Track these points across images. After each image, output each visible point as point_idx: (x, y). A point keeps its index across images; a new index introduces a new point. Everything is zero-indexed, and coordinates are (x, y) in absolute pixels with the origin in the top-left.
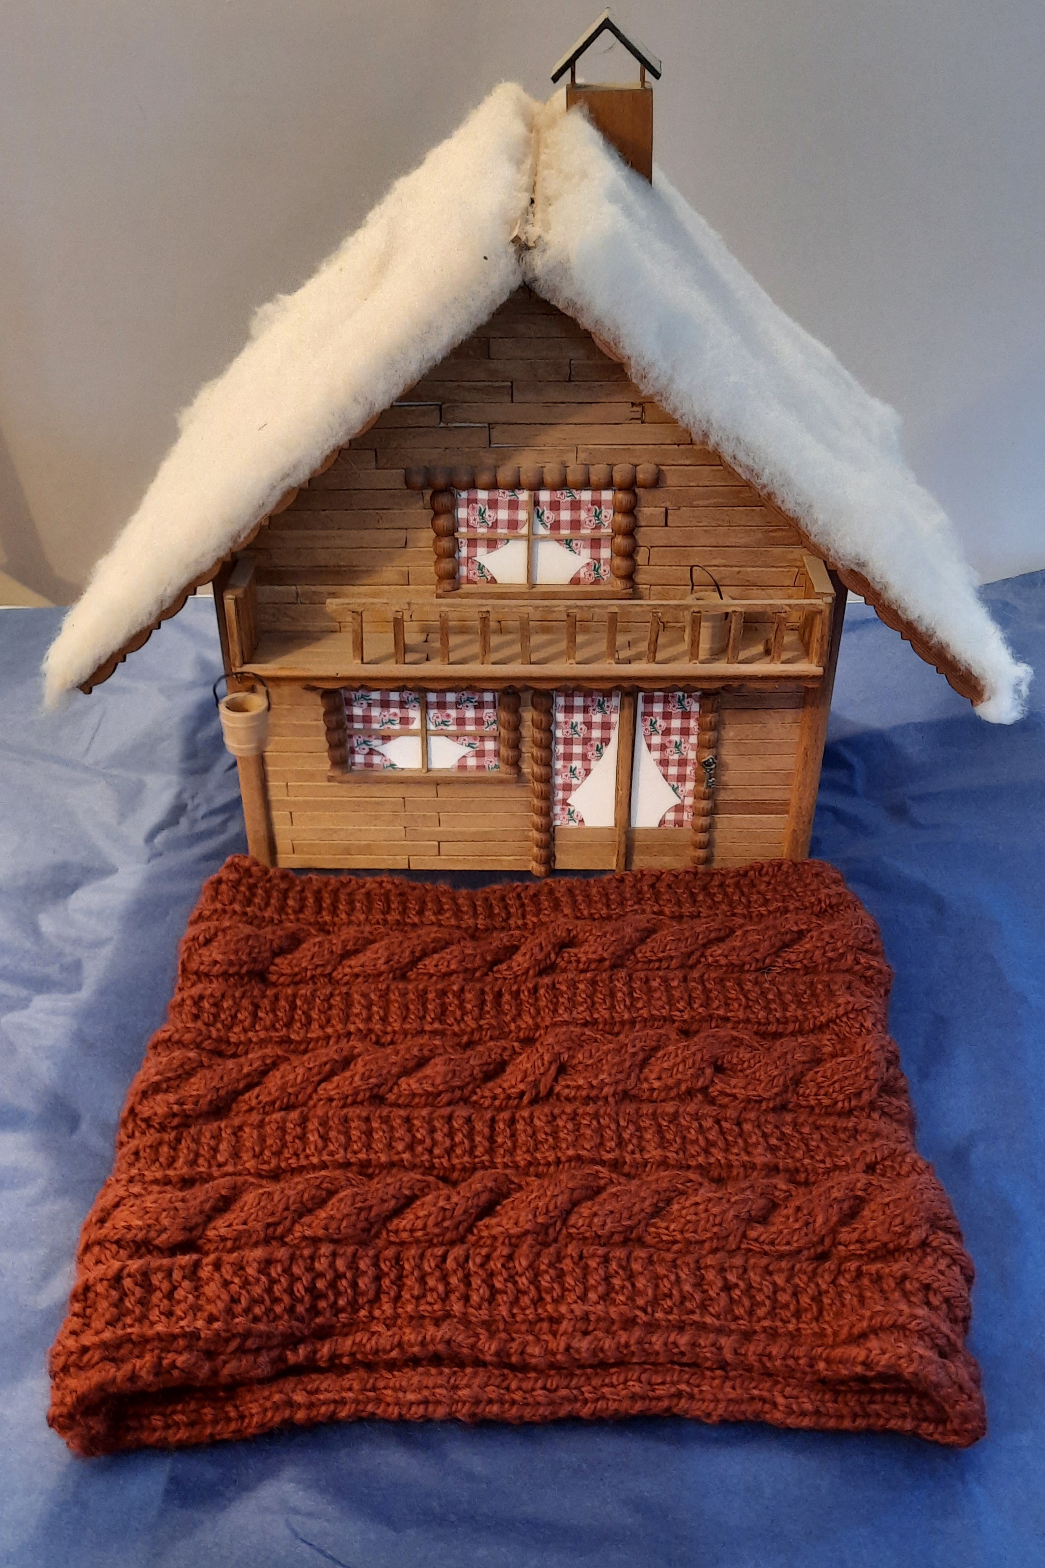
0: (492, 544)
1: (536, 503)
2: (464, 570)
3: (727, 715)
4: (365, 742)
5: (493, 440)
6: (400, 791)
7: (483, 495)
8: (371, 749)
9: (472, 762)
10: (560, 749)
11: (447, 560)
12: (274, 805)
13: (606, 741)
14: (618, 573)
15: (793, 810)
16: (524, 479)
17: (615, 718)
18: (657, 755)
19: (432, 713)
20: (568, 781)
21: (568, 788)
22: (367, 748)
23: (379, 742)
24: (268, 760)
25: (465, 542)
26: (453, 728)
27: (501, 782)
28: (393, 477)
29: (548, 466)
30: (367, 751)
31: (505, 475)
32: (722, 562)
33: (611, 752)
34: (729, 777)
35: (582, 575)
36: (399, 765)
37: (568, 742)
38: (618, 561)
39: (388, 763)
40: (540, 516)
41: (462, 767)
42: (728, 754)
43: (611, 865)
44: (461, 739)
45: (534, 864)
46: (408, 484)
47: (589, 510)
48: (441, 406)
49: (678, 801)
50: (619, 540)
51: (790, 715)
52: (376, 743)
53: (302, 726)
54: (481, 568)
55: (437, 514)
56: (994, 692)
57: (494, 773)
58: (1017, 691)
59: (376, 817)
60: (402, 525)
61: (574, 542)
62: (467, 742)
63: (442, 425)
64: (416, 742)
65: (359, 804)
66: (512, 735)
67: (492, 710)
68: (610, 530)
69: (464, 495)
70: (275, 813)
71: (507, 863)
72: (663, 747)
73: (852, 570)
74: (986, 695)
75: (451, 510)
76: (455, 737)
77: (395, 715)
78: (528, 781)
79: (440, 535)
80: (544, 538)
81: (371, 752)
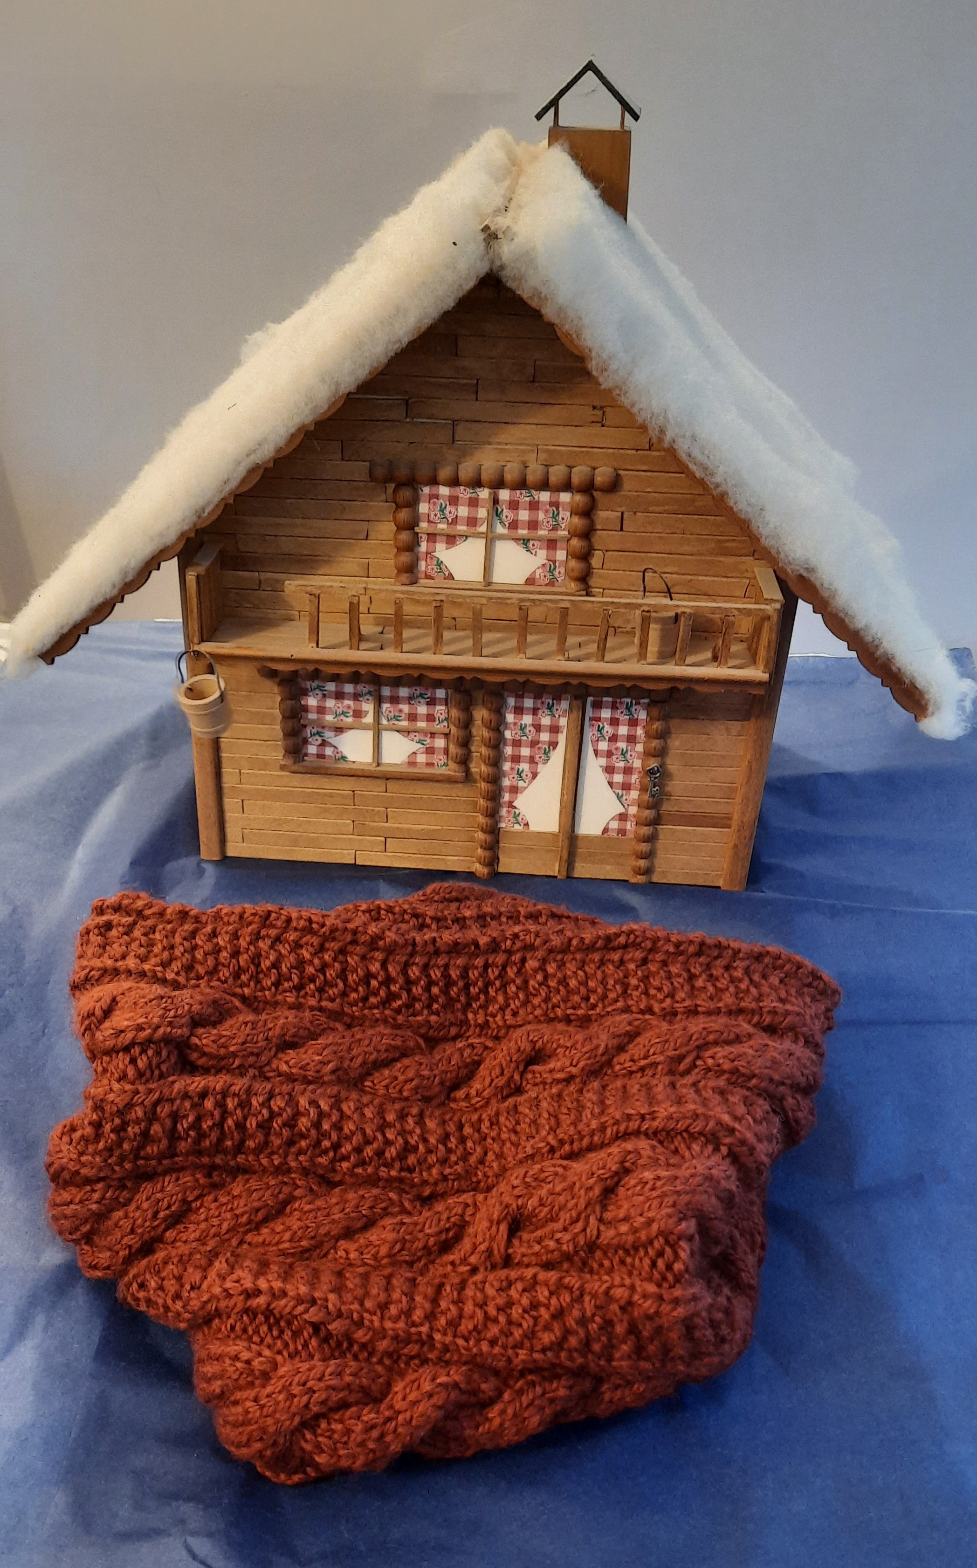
0: (451, 540)
1: (496, 501)
2: (422, 565)
3: (674, 723)
4: (318, 733)
5: (456, 438)
6: (348, 785)
7: (444, 491)
8: (323, 740)
9: (422, 758)
10: (509, 750)
11: (407, 553)
12: (226, 791)
13: (554, 745)
14: (572, 574)
15: (735, 824)
16: (485, 477)
17: (563, 722)
18: (603, 761)
19: (385, 706)
20: (515, 784)
21: (515, 790)
22: (320, 739)
23: (332, 734)
24: (222, 745)
25: (425, 537)
26: (404, 724)
27: (449, 780)
28: (358, 469)
29: (509, 465)
30: (319, 742)
31: (466, 470)
32: (675, 569)
33: (558, 756)
34: (675, 786)
35: (537, 576)
36: (351, 758)
37: (517, 744)
38: (573, 563)
39: (339, 756)
40: (498, 514)
41: (412, 763)
42: (673, 765)
43: (554, 871)
44: (412, 735)
45: (478, 865)
46: (372, 477)
47: (547, 511)
48: (407, 401)
49: (622, 810)
50: (575, 542)
51: (735, 726)
52: (329, 735)
53: (258, 713)
54: (440, 564)
55: (398, 507)
56: (938, 707)
57: (443, 771)
58: (962, 708)
59: (326, 810)
60: (363, 517)
61: (531, 542)
62: (417, 739)
63: (408, 420)
64: (369, 735)
65: (310, 795)
66: (461, 733)
67: (443, 707)
68: (567, 533)
69: (426, 490)
70: (227, 801)
71: (453, 863)
72: (609, 754)
73: (801, 576)
74: (930, 709)
75: (413, 503)
76: (406, 732)
77: (349, 707)
78: (475, 781)
79: (400, 528)
80: (502, 537)
81: (324, 744)
